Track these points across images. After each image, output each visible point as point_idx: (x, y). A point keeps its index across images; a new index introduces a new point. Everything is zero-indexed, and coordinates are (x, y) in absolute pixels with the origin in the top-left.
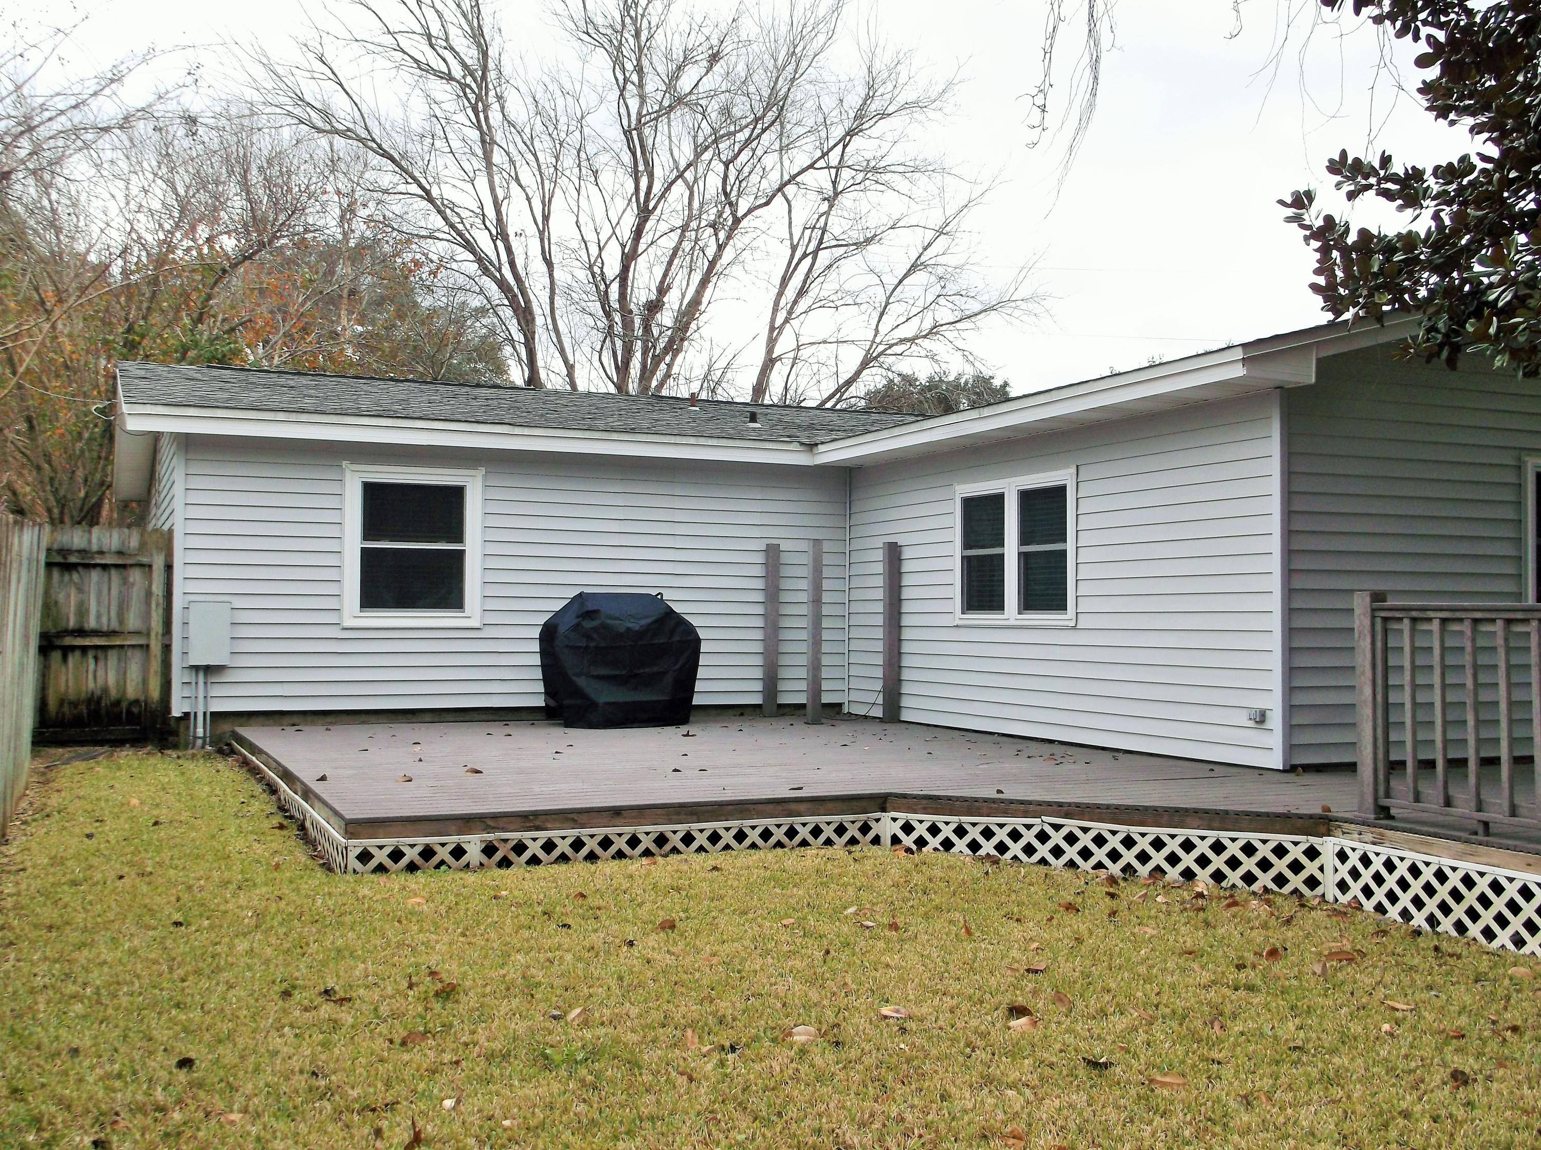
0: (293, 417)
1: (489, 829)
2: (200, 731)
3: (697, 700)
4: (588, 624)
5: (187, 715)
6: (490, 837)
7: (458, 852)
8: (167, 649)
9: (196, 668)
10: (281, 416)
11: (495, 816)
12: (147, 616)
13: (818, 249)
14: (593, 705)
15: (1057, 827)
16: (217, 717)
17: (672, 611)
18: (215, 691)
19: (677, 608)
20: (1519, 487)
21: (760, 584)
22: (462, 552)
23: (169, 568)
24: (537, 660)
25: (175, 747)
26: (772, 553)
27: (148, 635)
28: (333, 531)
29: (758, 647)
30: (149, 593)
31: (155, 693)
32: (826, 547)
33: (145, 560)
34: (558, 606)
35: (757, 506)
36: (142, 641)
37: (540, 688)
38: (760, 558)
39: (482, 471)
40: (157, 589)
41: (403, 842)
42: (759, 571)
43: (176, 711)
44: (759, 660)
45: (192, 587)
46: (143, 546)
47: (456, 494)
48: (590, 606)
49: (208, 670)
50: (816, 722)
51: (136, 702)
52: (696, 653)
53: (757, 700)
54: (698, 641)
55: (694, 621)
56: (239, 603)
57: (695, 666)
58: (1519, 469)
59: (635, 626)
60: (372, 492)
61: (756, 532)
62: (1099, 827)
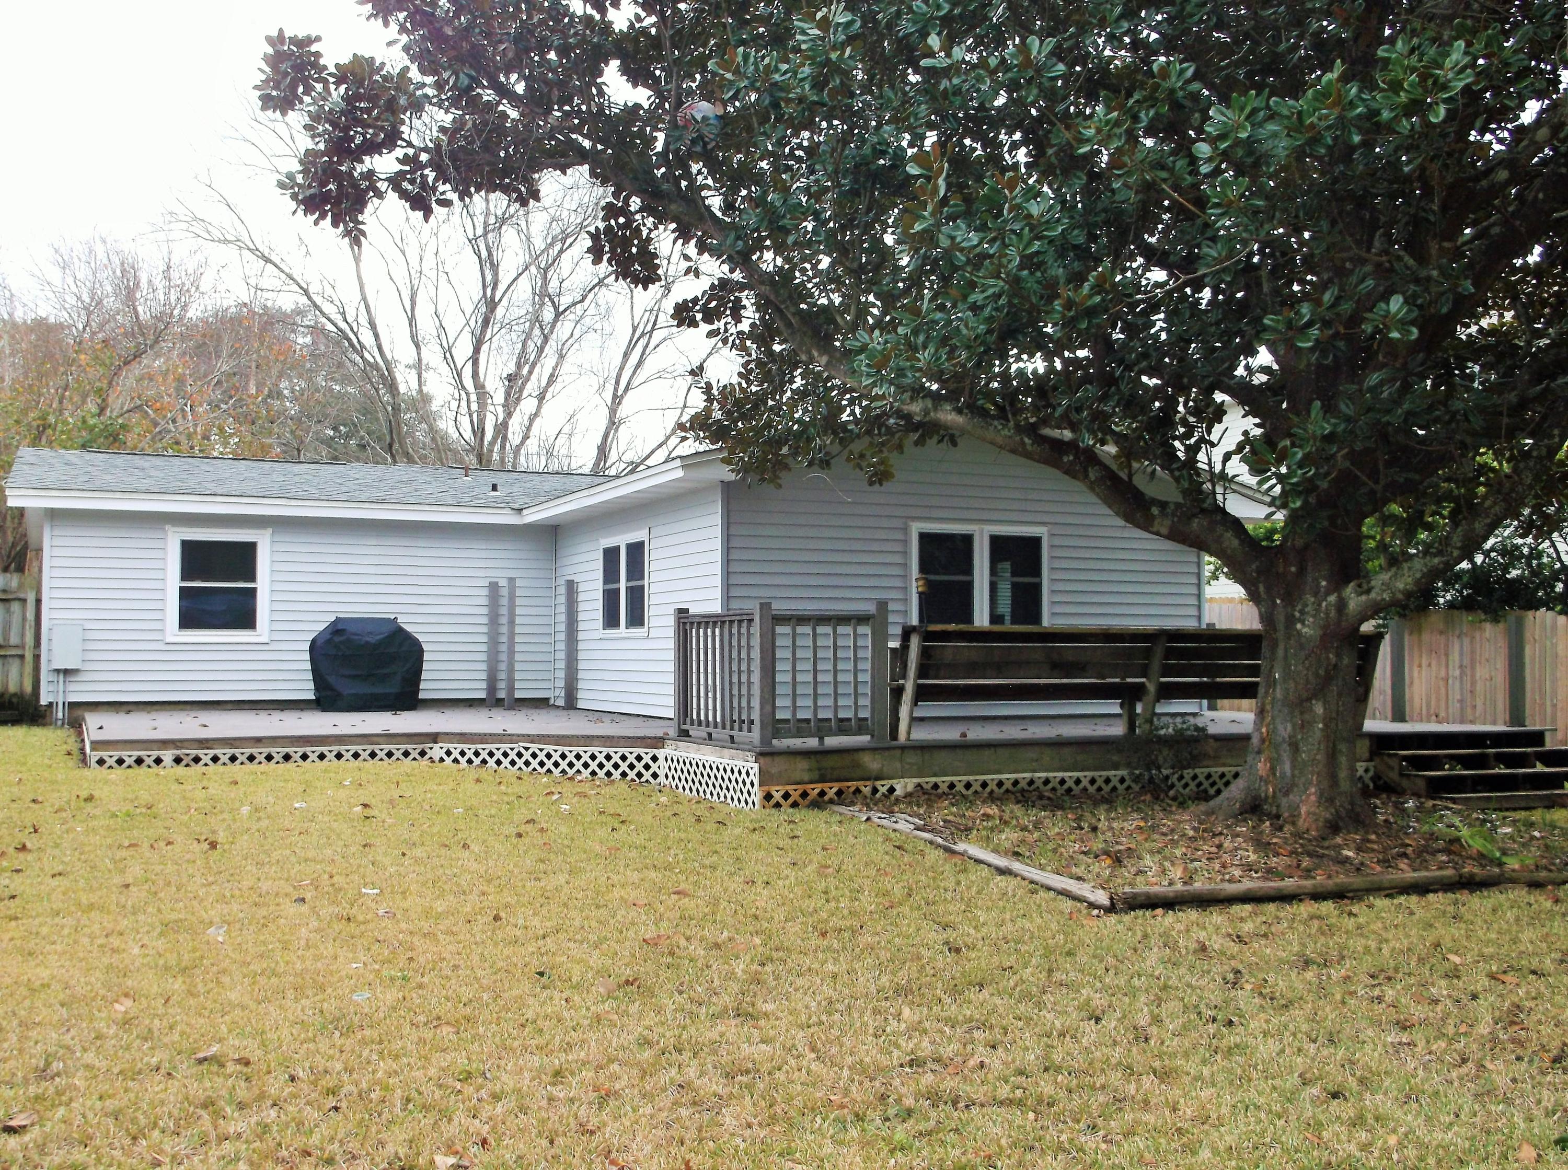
0: (127, 496)
1: (177, 748)
2: (60, 715)
3: (422, 695)
4: (337, 639)
5: (51, 704)
6: (178, 752)
7: (158, 761)
8: (37, 658)
9: (58, 671)
10: (118, 495)
11: (182, 741)
12: (23, 635)
13: (653, 329)
14: (339, 695)
15: (527, 749)
16: (73, 705)
17: (401, 630)
18: (71, 687)
19: (409, 628)
20: (906, 542)
21: (485, 611)
22: (255, 589)
23: (38, 602)
24: (308, 666)
25: (44, 725)
26: (494, 588)
27: (23, 647)
28: (159, 575)
29: (484, 657)
30: (24, 619)
31: (28, 688)
32: (518, 583)
33: (22, 596)
34: (321, 627)
35: (484, 554)
36: (19, 652)
37: (311, 686)
38: (485, 592)
39: (270, 530)
40: (30, 615)
41: (124, 754)
42: (485, 601)
43: (43, 701)
44: (484, 666)
45: (55, 614)
46: (21, 586)
47: (249, 549)
48: (340, 627)
49: (67, 672)
50: (511, 708)
51: (15, 695)
52: (420, 660)
53: (483, 695)
54: (421, 651)
55: (421, 638)
56: (88, 625)
57: (419, 671)
58: (906, 530)
59: (372, 639)
60: (187, 547)
61: (482, 573)
62: (549, 748)
